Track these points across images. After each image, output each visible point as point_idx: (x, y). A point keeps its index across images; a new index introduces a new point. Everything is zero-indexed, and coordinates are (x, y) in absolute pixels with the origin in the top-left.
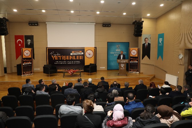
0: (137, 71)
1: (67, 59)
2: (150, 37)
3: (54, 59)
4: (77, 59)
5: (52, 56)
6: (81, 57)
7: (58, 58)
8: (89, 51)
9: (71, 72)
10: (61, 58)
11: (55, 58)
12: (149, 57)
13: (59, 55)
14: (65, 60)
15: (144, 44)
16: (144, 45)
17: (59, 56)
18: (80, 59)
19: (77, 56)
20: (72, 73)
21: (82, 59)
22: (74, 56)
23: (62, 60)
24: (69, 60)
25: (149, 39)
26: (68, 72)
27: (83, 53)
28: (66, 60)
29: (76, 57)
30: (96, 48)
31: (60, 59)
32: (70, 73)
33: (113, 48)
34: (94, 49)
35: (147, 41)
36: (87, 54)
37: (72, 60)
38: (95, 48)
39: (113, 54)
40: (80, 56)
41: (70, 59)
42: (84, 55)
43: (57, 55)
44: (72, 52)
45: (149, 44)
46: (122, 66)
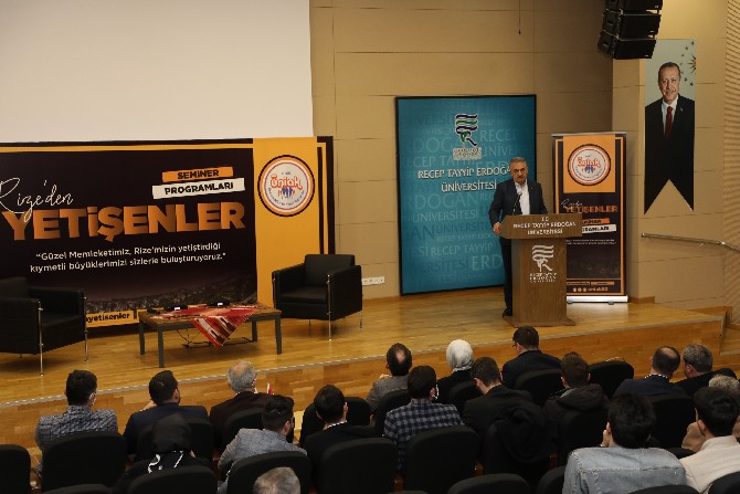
0: (614, 290)
1: (129, 229)
2: (688, 59)
3: (19, 236)
4: (203, 225)
5: (9, 215)
6: (232, 212)
7: (55, 224)
8: (281, 170)
9: (214, 323)
10: (83, 222)
11: (30, 227)
12: (687, 192)
13: (64, 206)
14: (110, 239)
15: (658, 104)
16: (653, 111)
17: (63, 213)
18: (225, 225)
19: (202, 208)
20: (221, 330)
21: (239, 225)
22: (180, 209)
23: (86, 242)
24: (145, 240)
25: (685, 68)
26: (194, 325)
27: (239, 185)
28: (123, 240)
29: (192, 216)
30: (328, 141)
31: (73, 232)
32: (207, 327)
33: (434, 137)
34: (320, 149)
35: (673, 86)
36: (269, 191)
37: (164, 237)
38: (323, 145)
39: (434, 184)
40: (225, 207)
41: (153, 229)
42: (246, 199)
43: (45, 206)
44: (167, 176)
45: (686, 106)
46: (542, 261)
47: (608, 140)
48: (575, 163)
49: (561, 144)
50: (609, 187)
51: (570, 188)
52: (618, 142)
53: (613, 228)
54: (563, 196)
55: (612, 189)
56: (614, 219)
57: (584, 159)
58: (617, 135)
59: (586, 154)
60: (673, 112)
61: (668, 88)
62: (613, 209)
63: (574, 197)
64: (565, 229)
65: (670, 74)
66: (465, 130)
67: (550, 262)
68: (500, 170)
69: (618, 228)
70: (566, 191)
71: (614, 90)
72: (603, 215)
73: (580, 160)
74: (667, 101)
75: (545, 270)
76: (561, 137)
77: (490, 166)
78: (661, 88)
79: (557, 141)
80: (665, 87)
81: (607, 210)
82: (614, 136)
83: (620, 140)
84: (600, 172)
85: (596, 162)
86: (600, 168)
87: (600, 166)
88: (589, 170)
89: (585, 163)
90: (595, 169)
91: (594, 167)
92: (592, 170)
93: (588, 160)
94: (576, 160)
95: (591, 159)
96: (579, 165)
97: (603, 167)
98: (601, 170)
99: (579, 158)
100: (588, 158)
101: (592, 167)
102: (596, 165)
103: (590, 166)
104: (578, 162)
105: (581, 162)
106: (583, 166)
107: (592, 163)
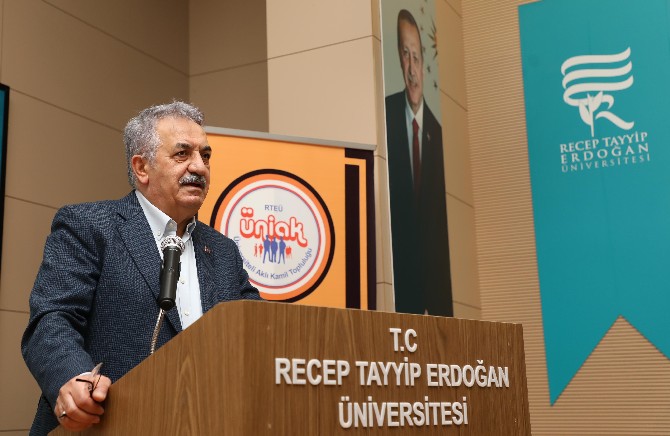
45: (433, 133)
48: (232, 225)
58: (350, 153)
59: (264, 201)
60: (419, 137)
61: (409, 72)
65: (411, 41)
73: (247, 215)
74: (411, 105)
80: (407, 67)
82: (343, 152)
83: (362, 163)
84: (304, 261)
85: (294, 230)
86: (306, 249)
87: (303, 242)
88: (274, 252)
89: (261, 227)
90: (289, 251)
91: (288, 243)
92: (282, 252)
93: (271, 219)
94: (237, 215)
95: (279, 217)
96: (246, 232)
97: (313, 245)
98: (309, 254)
99: (245, 211)
100: (272, 212)
101: (283, 245)
102: (293, 239)
103: (278, 241)
104: (243, 222)
105: (251, 223)
106: (258, 237)
107: (282, 229)
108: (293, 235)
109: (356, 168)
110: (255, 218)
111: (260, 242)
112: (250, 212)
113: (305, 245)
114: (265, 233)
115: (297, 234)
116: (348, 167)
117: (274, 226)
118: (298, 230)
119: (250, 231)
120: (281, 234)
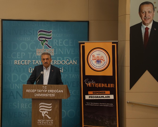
46: (45, 112)
47: (109, 46)
48: (91, 58)
49: (83, 47)
50: (109, 73)
51: (88, 72)
52: (113, 47)
53: (112, 97)
54: (85, 77)
55: (111, 74)
56: (112, 92)
57: (96, 56)
58: (113, 43)
59: (97, 53)
60: (149, 31)
61: (145, 16)
62: (112, 85)
63: (91, 78)
64: (57, 94)
65: (147, 8)
66: (44, 39)
67: (49, 113)
68: (66, 62)
69: (115, 97)
70: (87, 74)
71: (119, 17)
72: (107, 89)
73: (93, 56)
74: (145, 24)
75: (46, 118)
76: (84, 43)
77: (59, 59)
78: (141, 16)
79: (81, 45)
80: (143, 16)
81: (109, 87)
82: (112, 43)
83: (115, 45)
84: (104, 64)
85: (102, 58)
86: (104, 62)
87: (104, 60)
88: (98, 62)
89: (96, 58)
90: (101, 62)
91: (101, 61)
92: (100, 62)
93: (98, 56)
94: (92, 56)
95: (99, 56)
96: (93, 59)
97: (106, 61)
98: (105, 63)
99: (93, 55)
100: (98, 55)
101: (100, 61)
102: (102, 60)
103: (99, 60)
104: (93, 57)
105: (94, 58)
106: (95, 60)
107: (100, 58)
108: (102, 59)
109: (114, 46)
110: (95, 57)
111: (96, 61)
112: (94, 55)
113: (104, 61)
114: (97, 59)
115: (103, 59)
116: (113, 46)
117: (98, 58)
118: (103, 58)
119: (94, 59)
120: (100, 59)
